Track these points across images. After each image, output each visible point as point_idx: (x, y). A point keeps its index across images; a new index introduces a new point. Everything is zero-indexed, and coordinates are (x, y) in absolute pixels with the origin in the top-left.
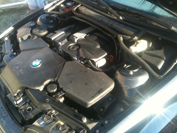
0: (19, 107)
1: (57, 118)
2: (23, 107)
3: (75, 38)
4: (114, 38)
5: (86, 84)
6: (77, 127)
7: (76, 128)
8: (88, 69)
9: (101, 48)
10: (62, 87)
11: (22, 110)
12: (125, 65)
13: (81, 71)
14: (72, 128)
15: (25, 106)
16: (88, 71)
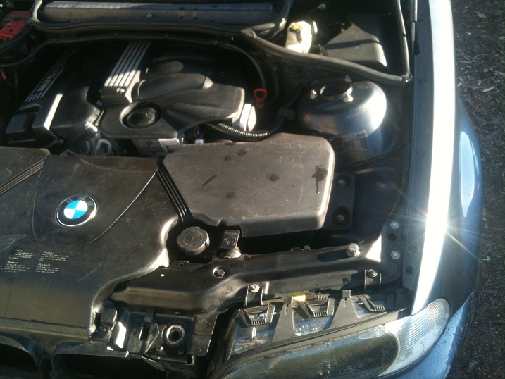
0: (135, 350)
1: (277, 296)
2: (148, 342)
4: (232, 43)
5: (273, 178)
6: (345, 280)
7: (344, 282)
8: (241, 145)
9: (217, 85)
10: (219, 221)
11: (153, 351)
12: (314, 93)
13: (227, 158)
14: (334, 289)
15: (154, 336)
16: (248, 150)
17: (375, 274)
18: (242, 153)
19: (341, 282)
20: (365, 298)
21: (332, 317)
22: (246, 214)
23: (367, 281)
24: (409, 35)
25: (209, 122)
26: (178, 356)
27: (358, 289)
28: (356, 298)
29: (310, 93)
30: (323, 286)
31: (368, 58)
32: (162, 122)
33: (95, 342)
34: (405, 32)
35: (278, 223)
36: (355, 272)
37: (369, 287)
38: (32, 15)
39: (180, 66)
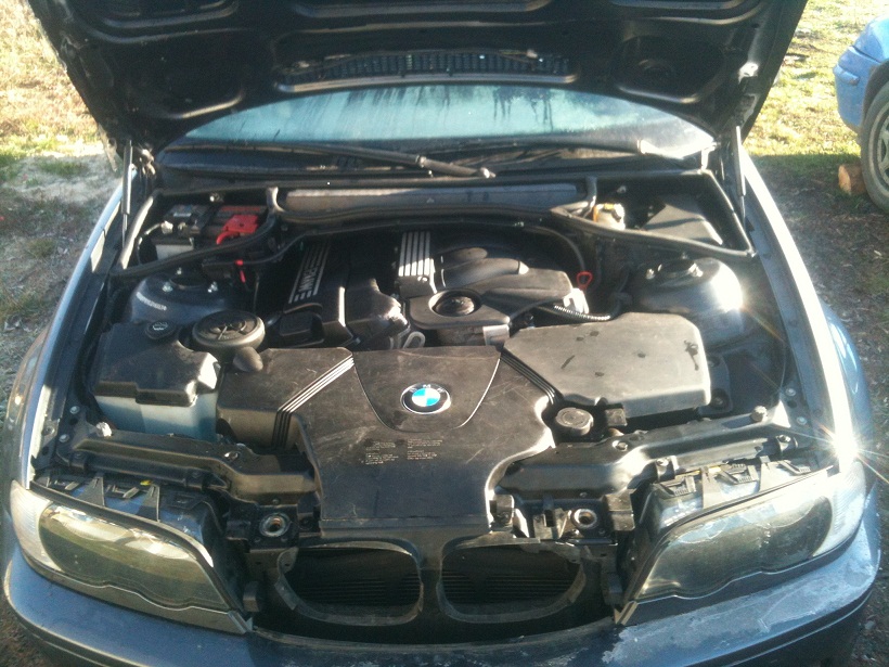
1: (688, 470)
2: (559, 527)
3: (425, 279)
4: (541, 224)
5: (642, 356)
6: (757, 448)
7: (757, 450)
9: (533, 269)
10: (597, 400)
11: (568, 536)
12: (651, 271)
13: (578, 339)
14: (748, 458)
15: (563, 520)
16: (600, 330)
17: (788, 439)
18: (594, 333)
19: (754, 451)
20: (785, 463)
21: (759, 483)
22: (626, 391)
23: (783, 447)
24: (738, 210)
25: (541, 305)
26: (599, 537)
27: (775, 455)
28: (776, 463)
29: (646, 272)
30: (736, 456)
31: (700, 235)
32: (484, 309)
33: (495, 533)
34: (732, 208)
35: (663, 398)
36: (765, 440)
37: (786, 451)
38: (272, 206)
39: (484, 253)
